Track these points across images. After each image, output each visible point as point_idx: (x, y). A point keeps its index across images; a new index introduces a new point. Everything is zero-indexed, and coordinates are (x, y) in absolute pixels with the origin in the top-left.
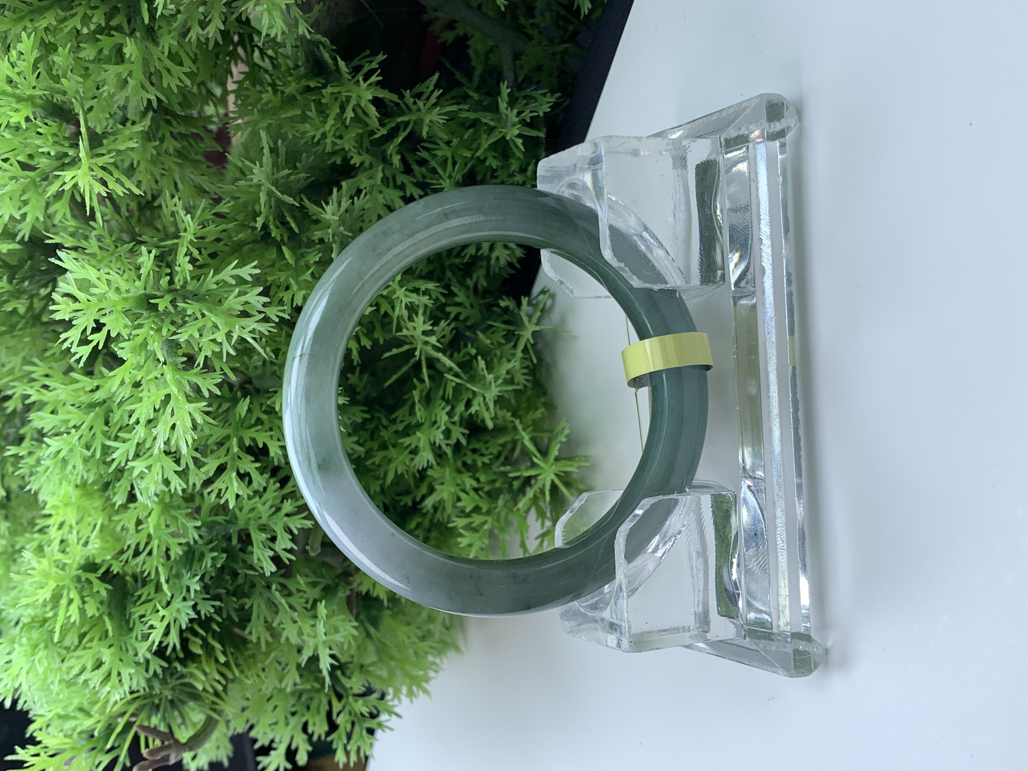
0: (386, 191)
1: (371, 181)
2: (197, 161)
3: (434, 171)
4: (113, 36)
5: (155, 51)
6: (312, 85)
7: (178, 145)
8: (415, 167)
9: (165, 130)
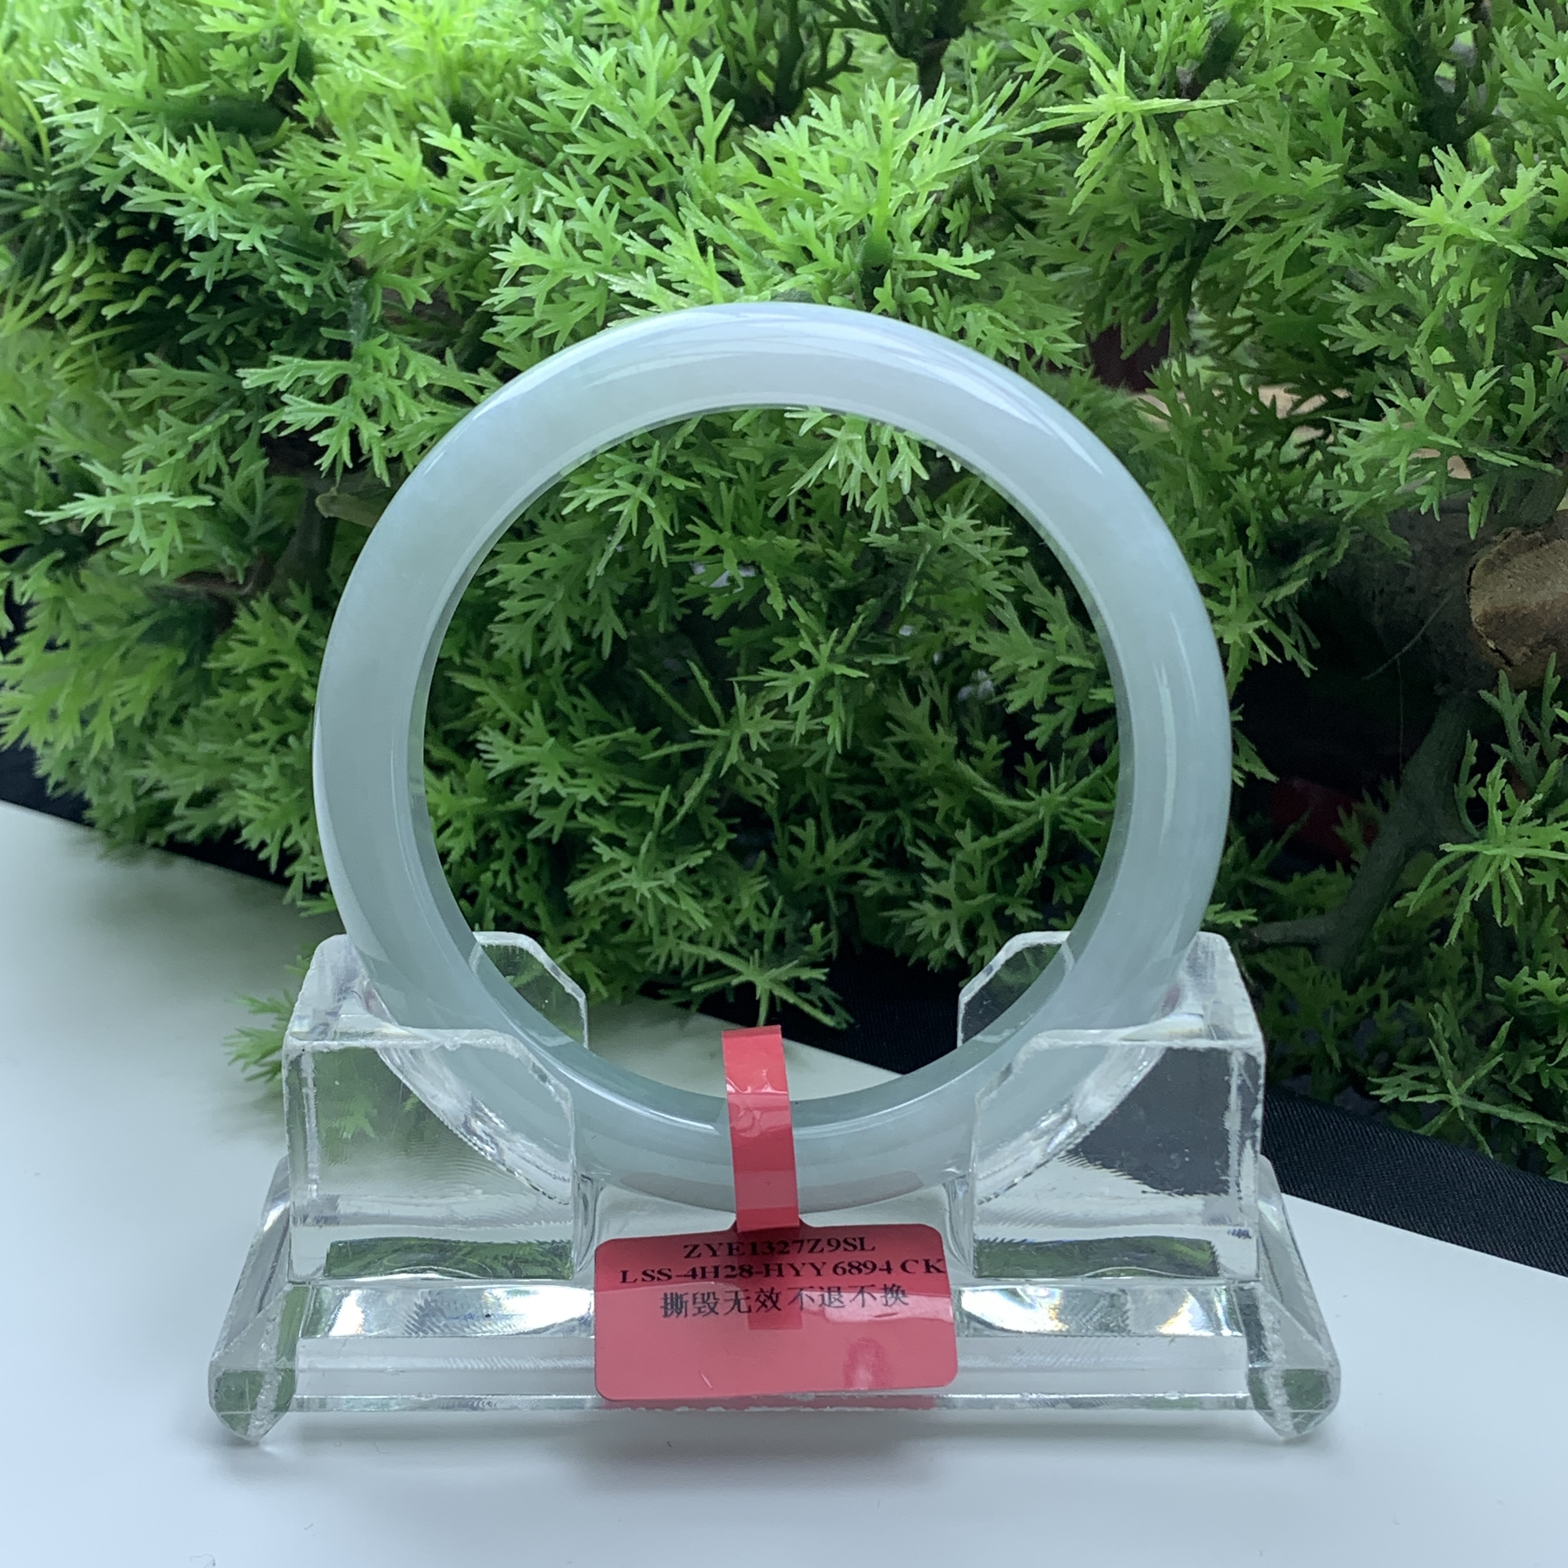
0: (1043, 675)
1: (1063, 647)
2: (1101, 309)
3: (1081, 773)
4: (1345, 143)
5: (1314, 223)
6: (1251, 532)
7: (1132, 270)
8: (1090, 736)
9: (1162, 245)
